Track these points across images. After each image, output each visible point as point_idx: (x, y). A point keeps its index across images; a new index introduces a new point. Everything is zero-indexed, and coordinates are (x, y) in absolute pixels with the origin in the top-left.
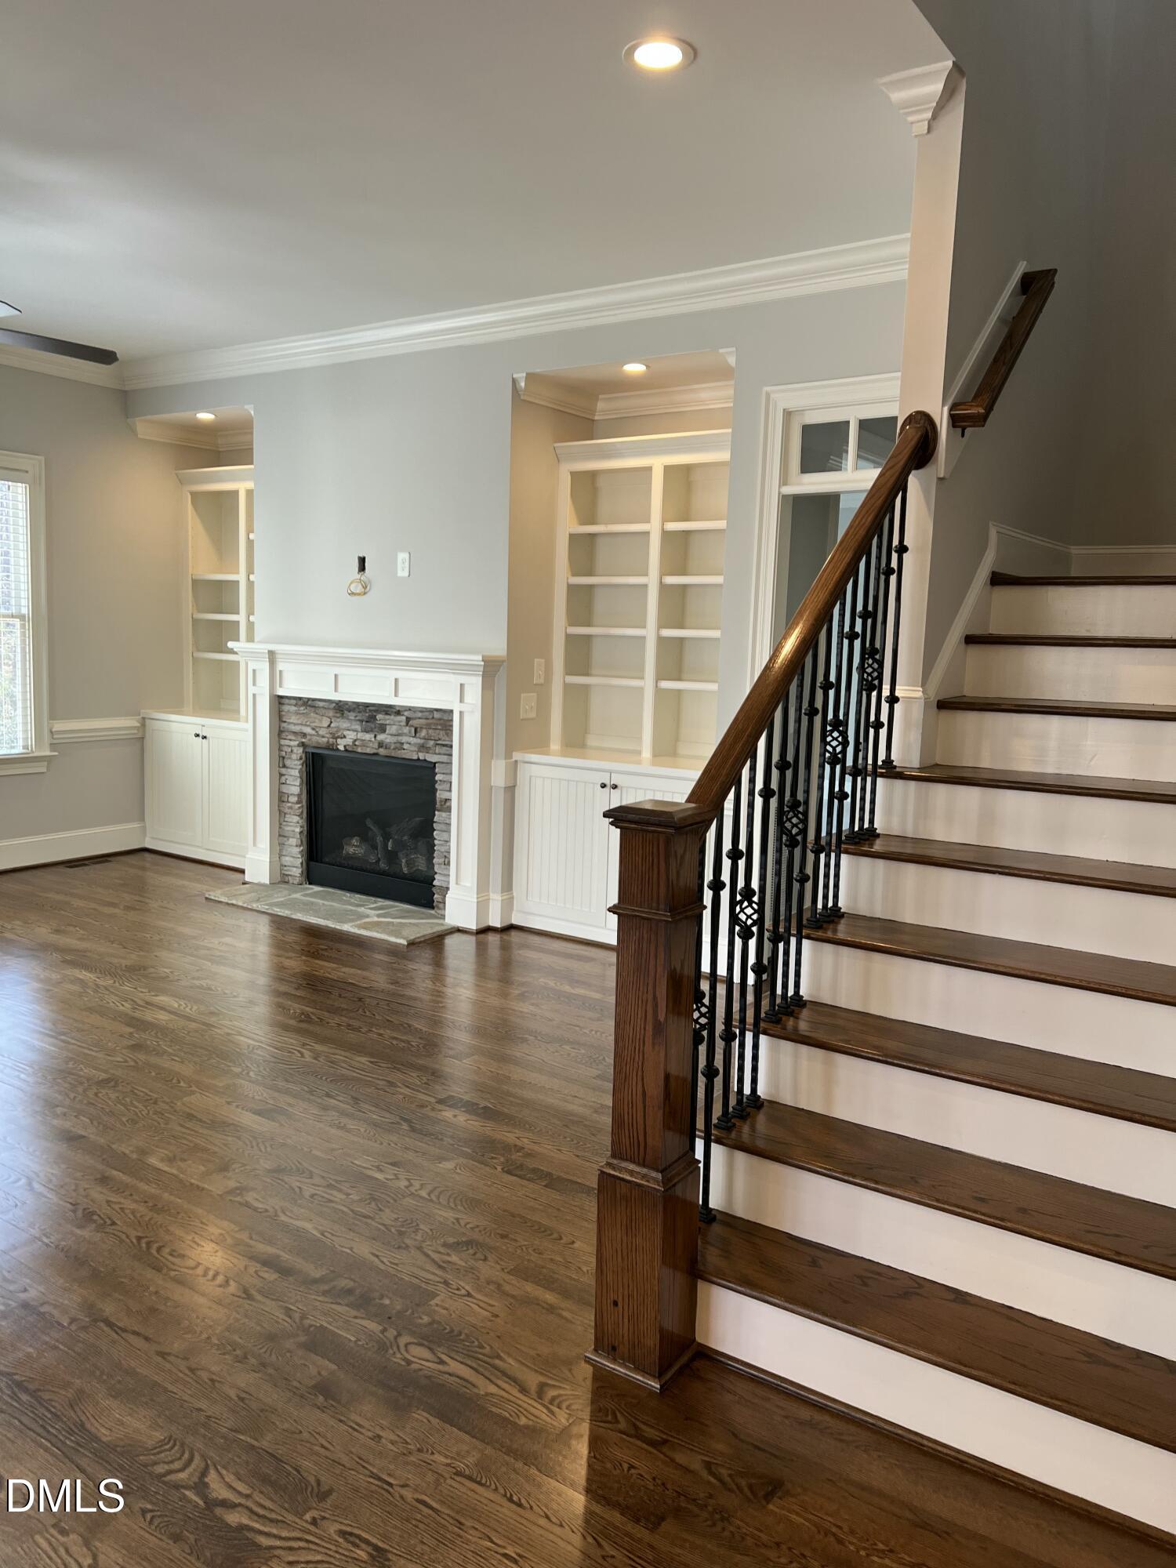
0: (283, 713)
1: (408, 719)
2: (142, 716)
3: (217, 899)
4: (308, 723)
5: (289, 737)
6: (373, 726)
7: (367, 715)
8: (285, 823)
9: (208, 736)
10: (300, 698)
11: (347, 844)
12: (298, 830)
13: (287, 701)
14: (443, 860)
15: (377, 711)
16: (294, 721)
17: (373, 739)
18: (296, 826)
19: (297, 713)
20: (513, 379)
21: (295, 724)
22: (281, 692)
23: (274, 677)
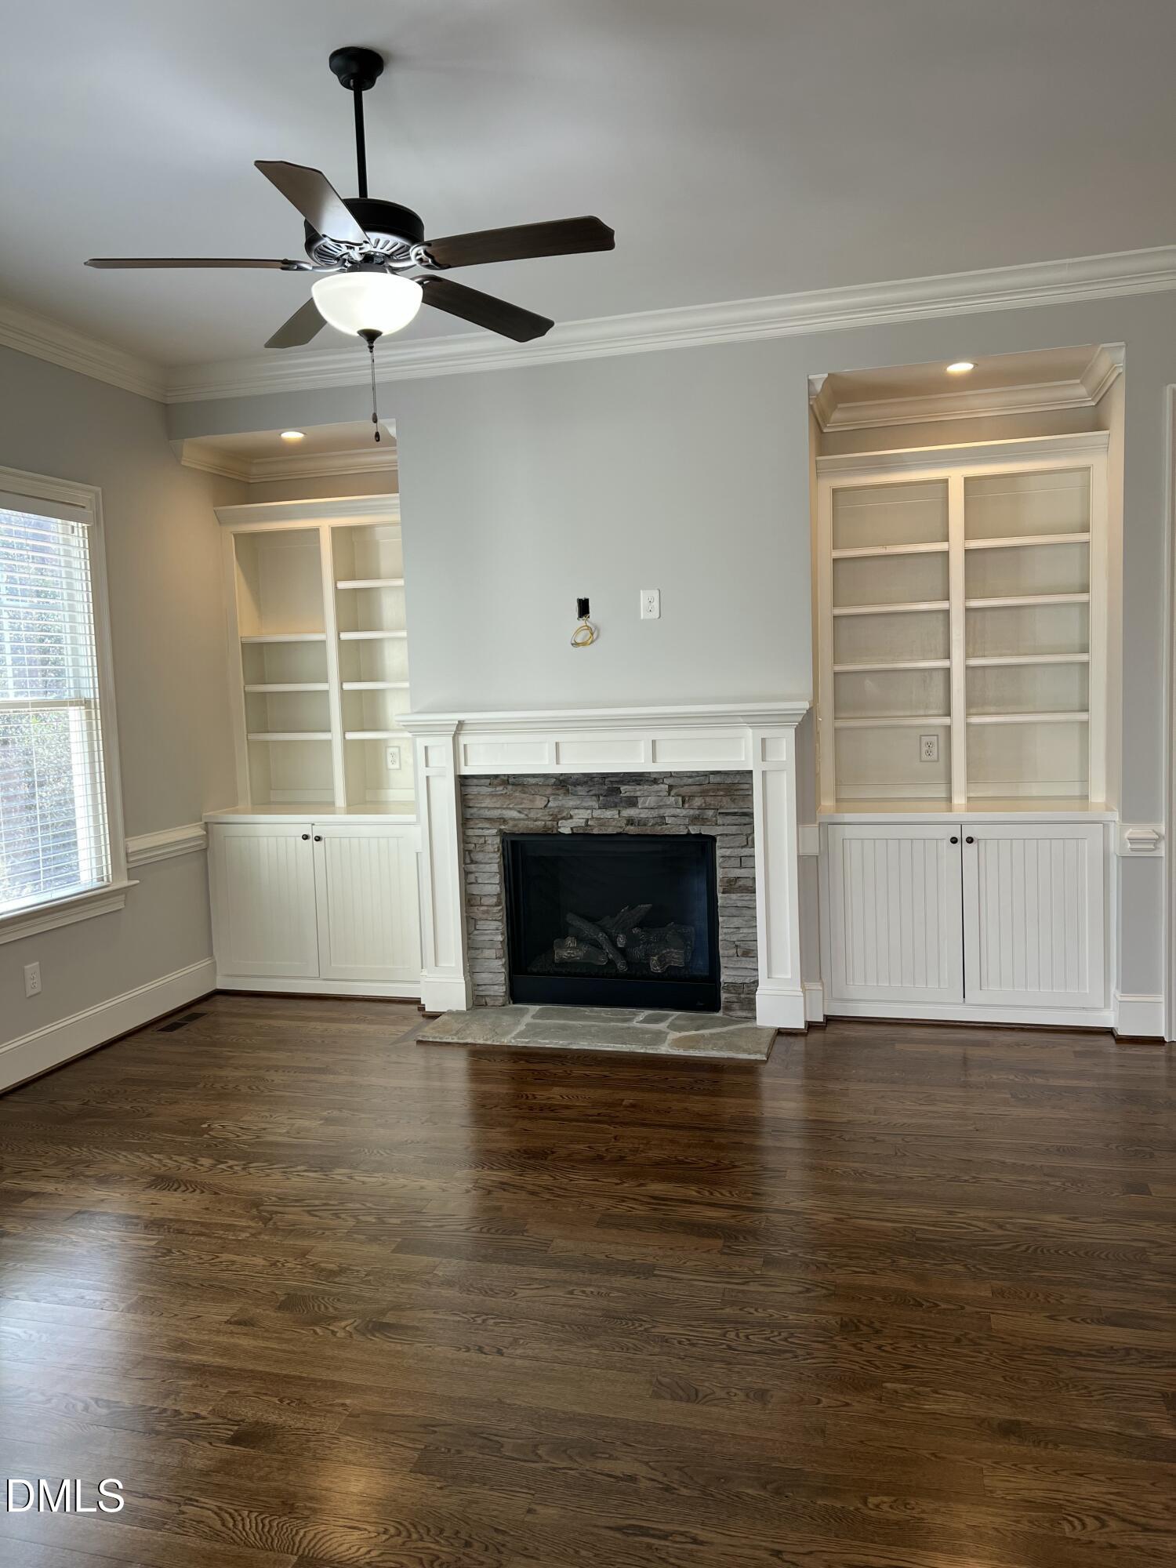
0: (470, 797)
1: (671, 787)
2: (204, 821)
3: (438, 1040)
4: (511, 806)
5: (480, 825)
6: (616, 800)
7: (606, 787)
8: (476, 932)
9: (322, 835)
10: (496, 776)
11: (560, 947)
12: (500, 938)
13: (475, 781)
14: (735, 951)
15: (622, 782)
16: (487, 804)
17: (617, 816)
18: (497, 934)
19: (492, 795)
20: (809, 380)
21: (489, 809)
22: (465, 771)
23: (457, 753)
